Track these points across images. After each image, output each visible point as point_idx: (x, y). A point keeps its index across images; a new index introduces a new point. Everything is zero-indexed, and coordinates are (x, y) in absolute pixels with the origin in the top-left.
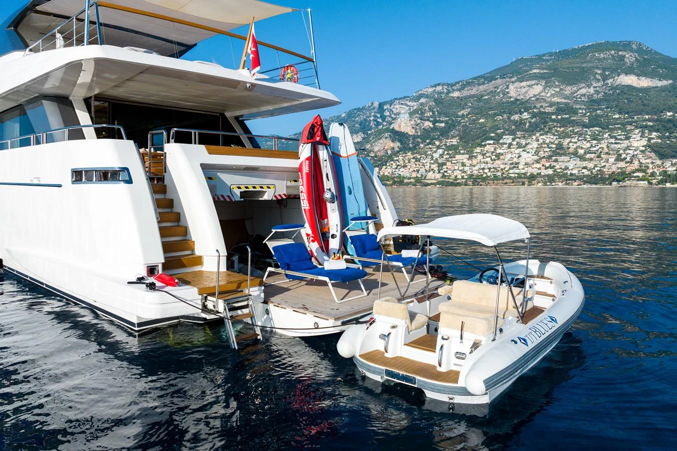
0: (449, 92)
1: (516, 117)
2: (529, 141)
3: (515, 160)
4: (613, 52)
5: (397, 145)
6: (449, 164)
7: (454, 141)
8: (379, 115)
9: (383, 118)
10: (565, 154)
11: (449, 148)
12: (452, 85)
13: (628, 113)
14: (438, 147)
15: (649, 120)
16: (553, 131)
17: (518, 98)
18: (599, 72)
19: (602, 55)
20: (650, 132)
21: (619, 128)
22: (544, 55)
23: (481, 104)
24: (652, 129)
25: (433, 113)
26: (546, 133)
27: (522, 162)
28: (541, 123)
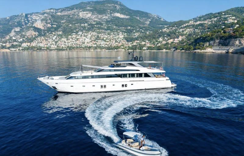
0: (56, 13)
1: (83, 25)
2: (88, 34)
3: (84, 41)
4: (113, 5)
5: (37, 33)
6: (59, 42)
7: (61, 33)
8: (26, 20)
9: (28, 21)
10: (100, 39)
11: (59, 35)
12: (57, 10)
13: (118, 26)
14: (54, 35)
15: (124, 29)
16: (96, 31)
17: (83, 17)
18: (109, 11)
19: (110, 5)
20: (124, 33)
21: (116, 31)
22: (90, 2)
23: (70, 19)
24: (125, 32)
25: (51, 21)
26: (93, 32)
27: (86, 41)
28: (91, 28)
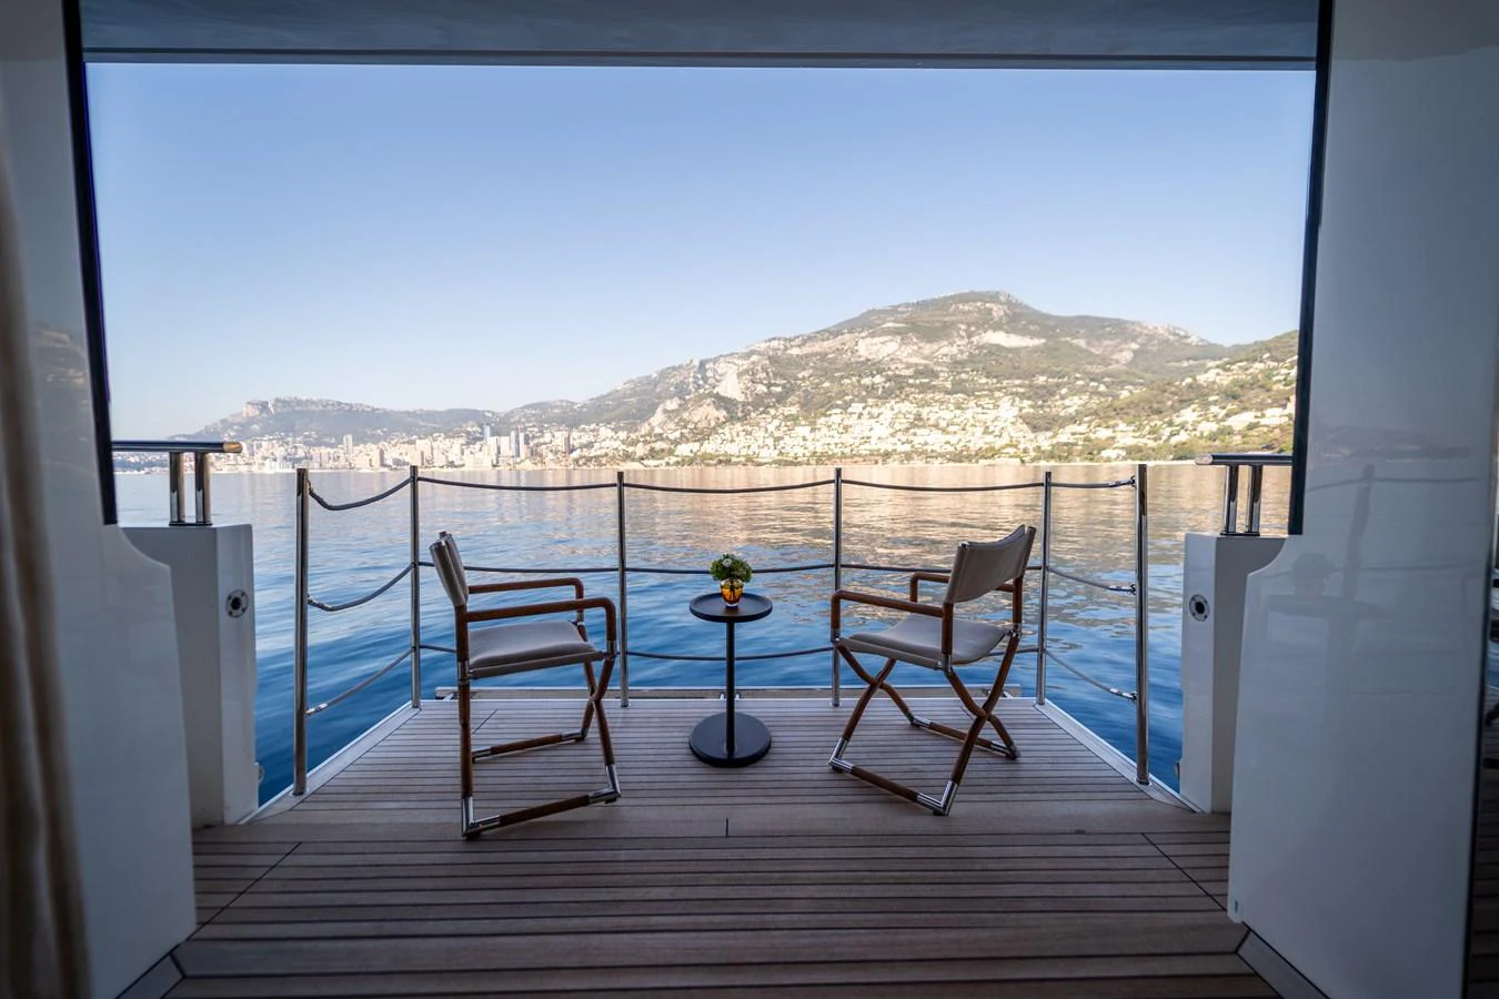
0: (786, 349)
1: (866, 381)
2: (882, 409)
3: (867, 434)
4: (979, 304)
5: (722, 414)
6: (786, 438)
7: (794, 410)
8: (699, 376)
9: (705, 379)
10: (924, 426)
11: (787, 418)
12: (791, 340)
13: (995, 377)
14: (774, 417)
15: (1020, 386)
16: (911, 397)
17: (870, 357)
18: (963, 327)
19: (966, 308)
20: (1021, 399)
21: (987, 395)
22: (899, 306)
23: (825, 364)
24: (1022, 396)
25: (768, 374)
26: (903, 400)
27: (874, 435)
28: (897, 387)
